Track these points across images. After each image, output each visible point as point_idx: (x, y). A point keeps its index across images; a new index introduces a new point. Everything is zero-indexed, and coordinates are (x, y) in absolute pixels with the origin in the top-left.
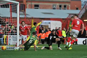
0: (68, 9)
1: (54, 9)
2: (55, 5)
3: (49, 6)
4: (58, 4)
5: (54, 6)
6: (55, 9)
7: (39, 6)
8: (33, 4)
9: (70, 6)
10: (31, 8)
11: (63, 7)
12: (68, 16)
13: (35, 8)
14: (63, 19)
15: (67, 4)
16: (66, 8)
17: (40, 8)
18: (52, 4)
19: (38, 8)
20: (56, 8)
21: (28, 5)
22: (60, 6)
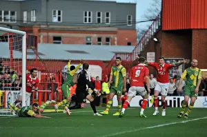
0: (113, 44)
1: (88, 44)
2: (90, 38)
3: (80, 39)
4: (95, 36)
5: (89, 39)
6: (90, 44)
7: (62, 39)
8: (52, 35)
9: (116, 39)
10: (48, 42)
11: (103, 40)
12: (114, 57)
13: (55, 43)
14: (104, 62)
15: (111, 36)
16: (110, 43)
17: (63, 43)
18: (84, 35)
19: (60, 43)
20: (91, 42)
21: (42, 37)
22: (99, 39)
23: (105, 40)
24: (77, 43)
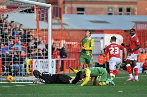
0: (133, 14)
1: (109, 14)
2: (112, 8)
3: (102, 9)
4: (117, 6)
5: (110, 10)
6: (111, 14)
7: (85, 10)
8: (75, 6)
9: (136, 9)
10: (72, 13)
11: (124, 10)
12: (134, 26)
13: (78, 14)
14: (125, 31)
15: (131, 6)
16: (130, 13)
17: (86, 14)
18: (106, 6)
19: (83, 14)
20: (113, 12)
21: (66, 8)
22: (121, 10)
23: (126, 10)
24: (99, 14)
